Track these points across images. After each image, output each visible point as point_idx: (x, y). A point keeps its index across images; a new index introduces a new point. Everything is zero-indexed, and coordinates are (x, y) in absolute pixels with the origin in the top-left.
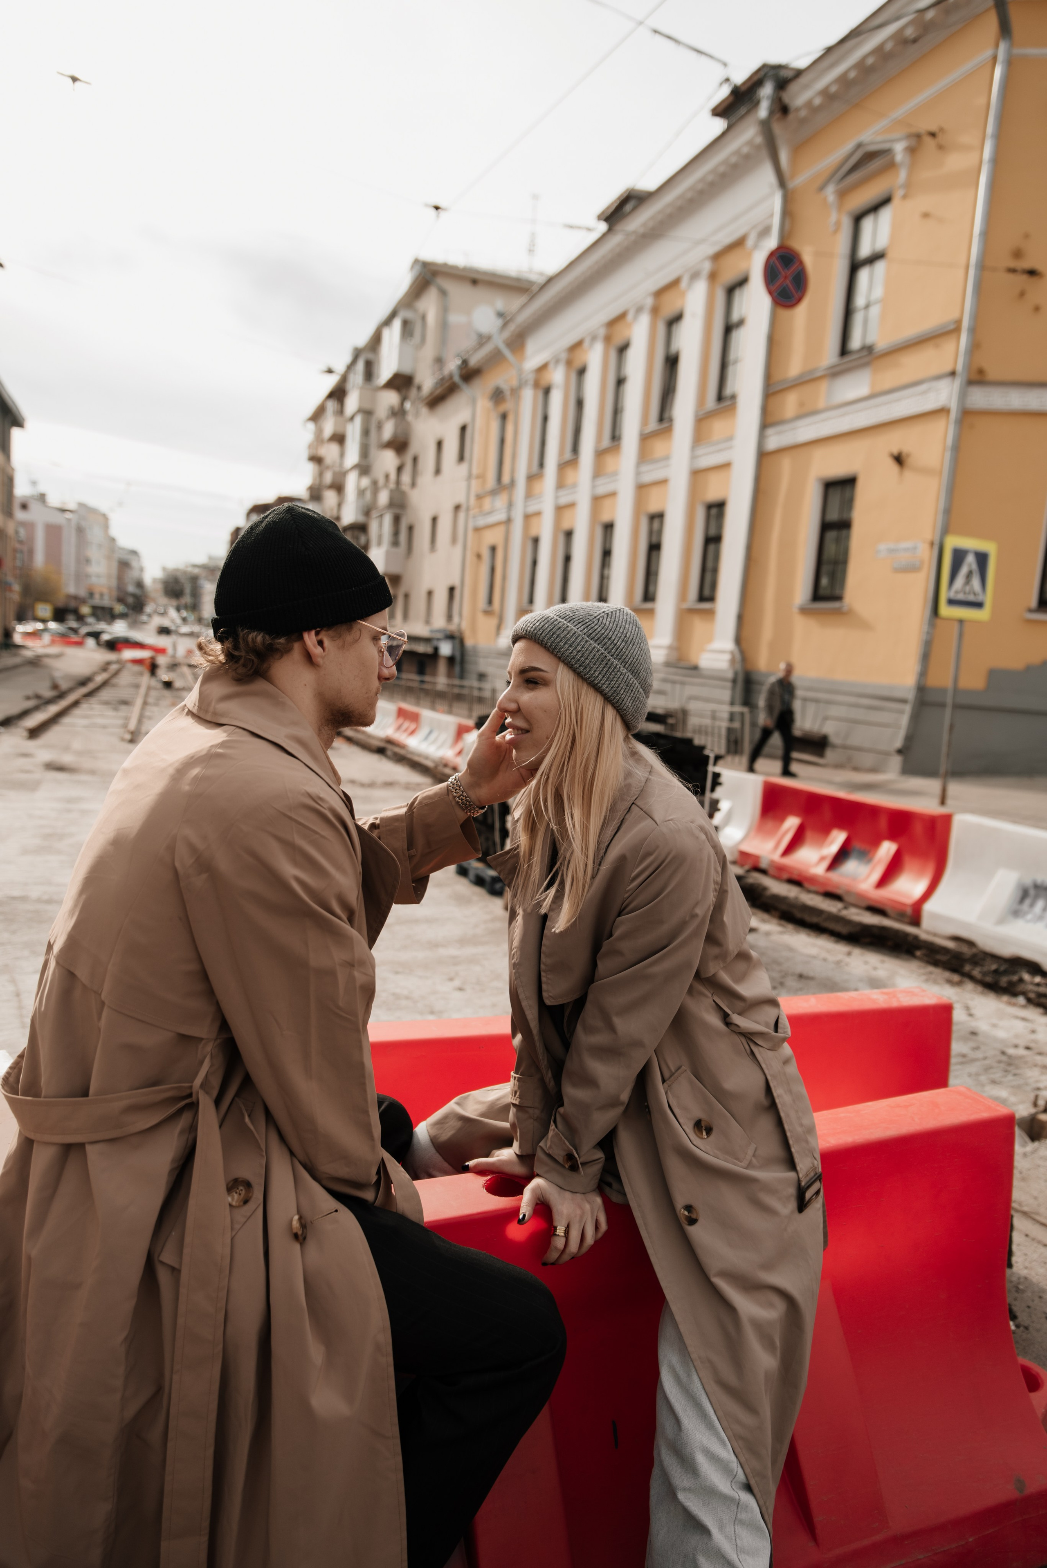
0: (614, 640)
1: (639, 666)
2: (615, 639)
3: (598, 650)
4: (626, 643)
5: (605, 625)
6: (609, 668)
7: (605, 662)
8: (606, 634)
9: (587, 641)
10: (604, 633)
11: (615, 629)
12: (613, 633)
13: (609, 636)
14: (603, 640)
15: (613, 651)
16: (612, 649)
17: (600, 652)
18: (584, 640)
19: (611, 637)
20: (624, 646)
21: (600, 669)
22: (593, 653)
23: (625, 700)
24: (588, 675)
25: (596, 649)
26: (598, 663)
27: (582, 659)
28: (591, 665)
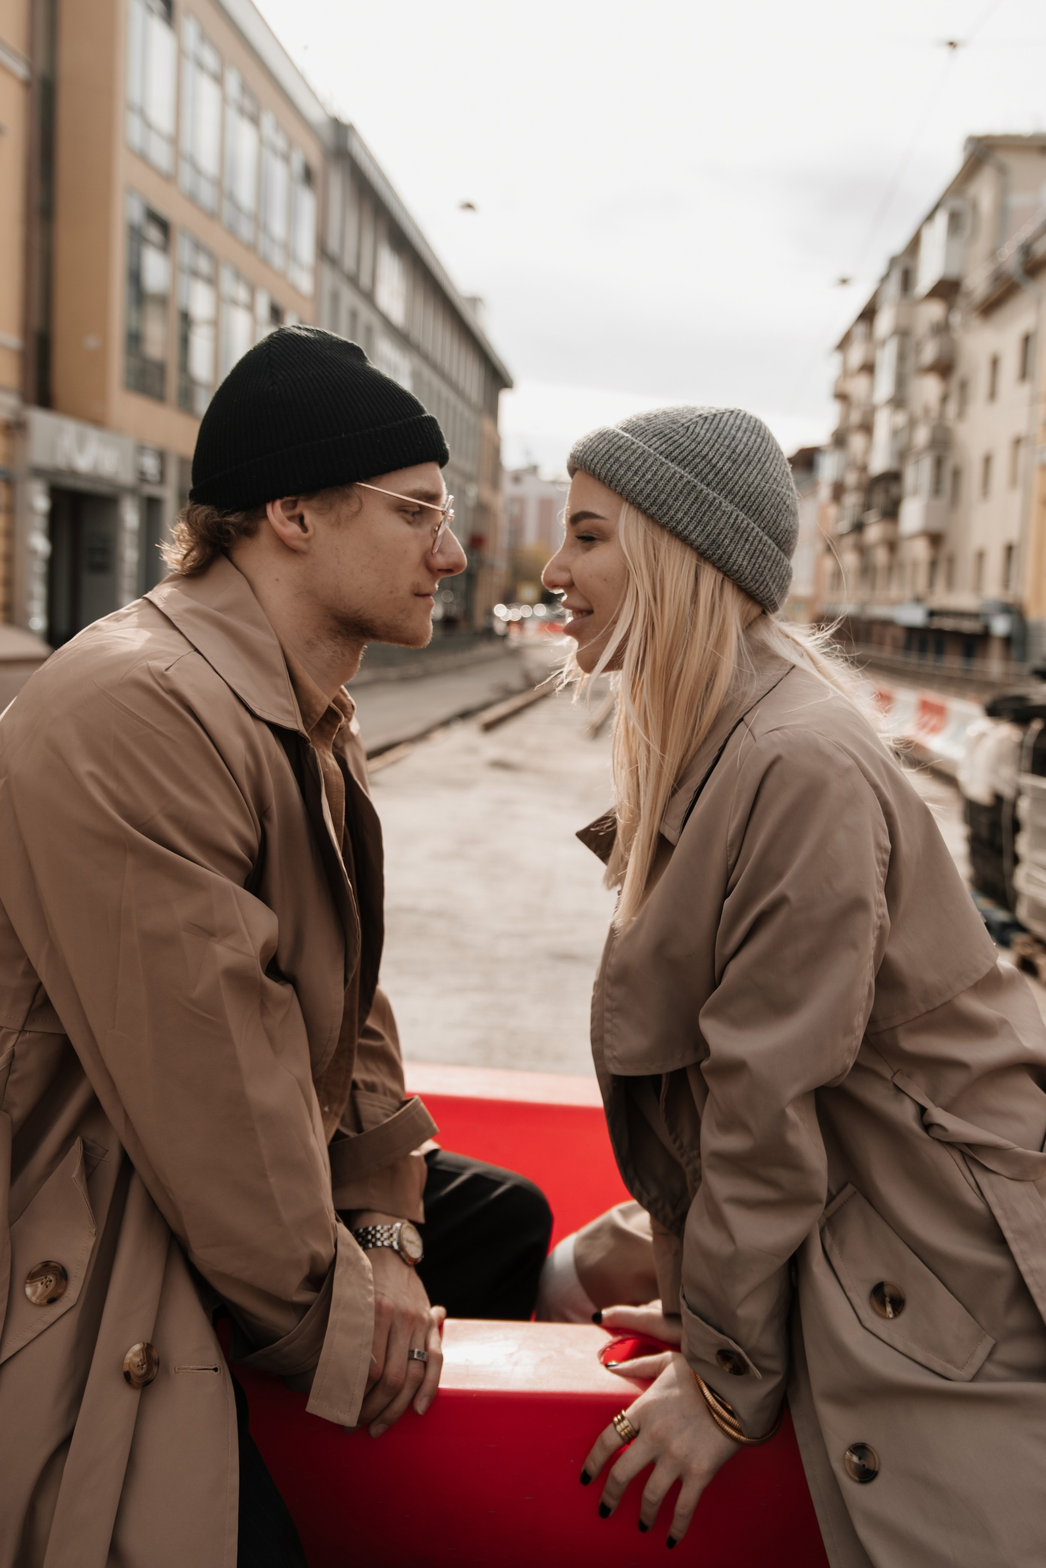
0: (712, 458)
1: (760, 499)
2: (714, 456)
3: (682, 477)
4: (734, 463)
5: (698, 436)
6: (702, 504)
7: (693, 495)
8: (698, 449)
9: (662, 464)
10: (695, 448)
11: (716, 441)
12: (712, 448)
13: (704, 453)
14: (693, 460)
15: (710, 477)
16: (709, 473)
17: (685, 480)
18: (658, 463)
19: (707, 455)
20: (730, 468)
21: (685, 507)
22: (672, 482)
23: (734, 556)
24: (666, 519)
25: (678, 476)
26: (681, 498)
27: (655, 493)
28: (670, 501)
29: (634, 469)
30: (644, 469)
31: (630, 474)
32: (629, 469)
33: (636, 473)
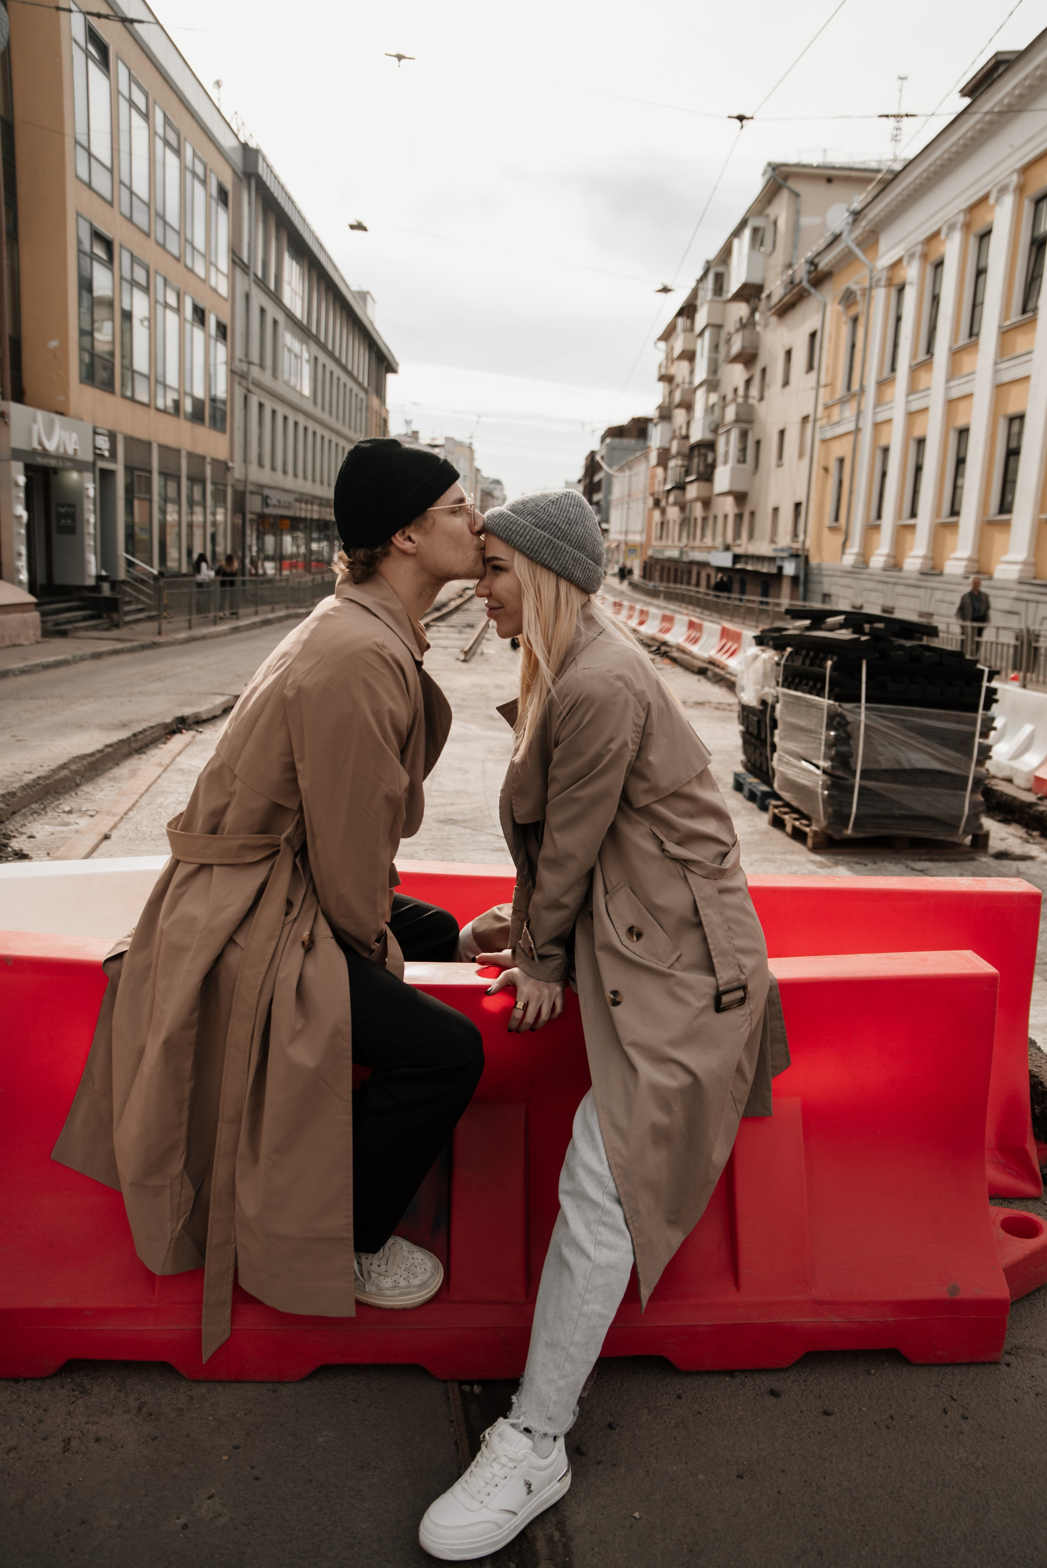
0: (559, 524)
3: (544, 536)
5: (550, 512)
6: (556, 549)
7: (551, 545)
8: (551, 520)
11: (560, 515)
12: (558, 519)
13: (554, 522)
17: (546, 538)
19: (556, 523)
21: (548, 552)
22: (540, 540)
23: (575, 573)
24: (539, 559)
25: (542, 536)
26: (546, 548)
27: (532, 546)
28: (540, 550)
29: (520, 534)
30: (525, 534)
31: (518, 537)
32: (517, 534)
33: (521, 537)
